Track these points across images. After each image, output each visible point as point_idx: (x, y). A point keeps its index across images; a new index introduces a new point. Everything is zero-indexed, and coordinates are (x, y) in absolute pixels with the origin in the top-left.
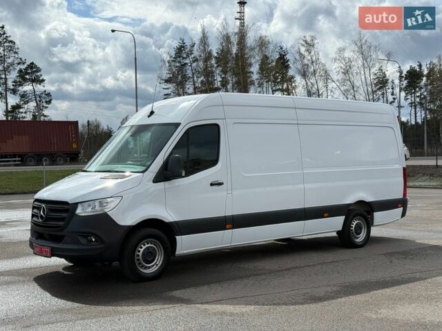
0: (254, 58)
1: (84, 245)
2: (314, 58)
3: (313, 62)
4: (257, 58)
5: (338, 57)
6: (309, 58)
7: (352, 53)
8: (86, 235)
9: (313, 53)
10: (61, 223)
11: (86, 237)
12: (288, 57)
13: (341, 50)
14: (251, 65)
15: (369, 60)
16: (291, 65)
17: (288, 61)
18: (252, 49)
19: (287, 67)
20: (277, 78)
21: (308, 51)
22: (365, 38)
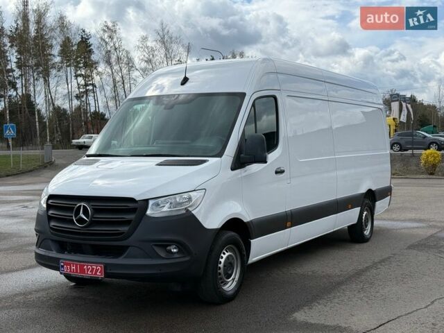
0: (56, 39)
1: (163, 258)
2: (117, 45)
3: (116, 49)
4: (59, 40)
5: (141, 45)
6: (112, 45)
7: (154, 43)
8: (164, 245)
9: (115, 40)
10: (125, 229)
11: (164, 247)
12: (91, 41)
13: (145, 39)
14: (51, 46)
15: (170, 51)
16: (94, 50)
17: (90, 46)
18: (52, 30)
19: (90, 52)
20: (79, 63)
21: (110, 37)
22: (167, 29)
